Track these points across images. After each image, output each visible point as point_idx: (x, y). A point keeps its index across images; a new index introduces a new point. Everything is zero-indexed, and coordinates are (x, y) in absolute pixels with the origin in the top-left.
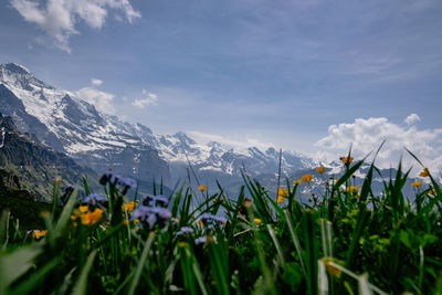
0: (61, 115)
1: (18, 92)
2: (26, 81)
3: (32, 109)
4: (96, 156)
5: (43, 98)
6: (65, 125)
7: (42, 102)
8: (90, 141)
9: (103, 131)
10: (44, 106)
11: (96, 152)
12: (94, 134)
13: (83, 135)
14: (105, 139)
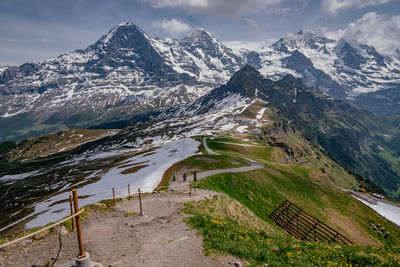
0: (341, 64)
1: (307, 52)
2: (313, 41)
3: (318, 65)
4: (378, 96)
5: (326, 52)
6: (346, 72)
7: (325, 56)
8: (370, 83)
9: (384, 71)
10: (327, 59)
11: (377, 92)
12: (375, 75)
13: (363, 78)
14: (387, 78)
